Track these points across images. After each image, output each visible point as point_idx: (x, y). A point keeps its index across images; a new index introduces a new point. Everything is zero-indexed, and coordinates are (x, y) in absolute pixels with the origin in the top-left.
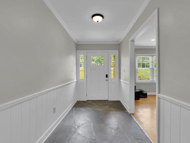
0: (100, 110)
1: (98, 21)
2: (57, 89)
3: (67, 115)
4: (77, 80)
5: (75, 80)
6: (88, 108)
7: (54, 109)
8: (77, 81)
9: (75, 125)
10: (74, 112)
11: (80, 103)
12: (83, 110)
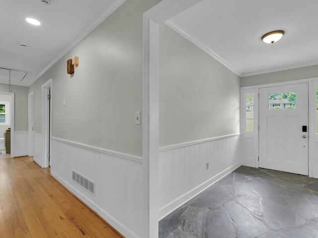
0: (282, 186)
1: (272, 42)
2: (210, 141)
3: (224, 179)
4: (240, 132)
5: (238, 133)
6: (258, 178)
7: (207, 164)
8: (240, 135)
9: (235, 192)
10: (234, 178)
11: (246, 169)
12: (250, 179)
